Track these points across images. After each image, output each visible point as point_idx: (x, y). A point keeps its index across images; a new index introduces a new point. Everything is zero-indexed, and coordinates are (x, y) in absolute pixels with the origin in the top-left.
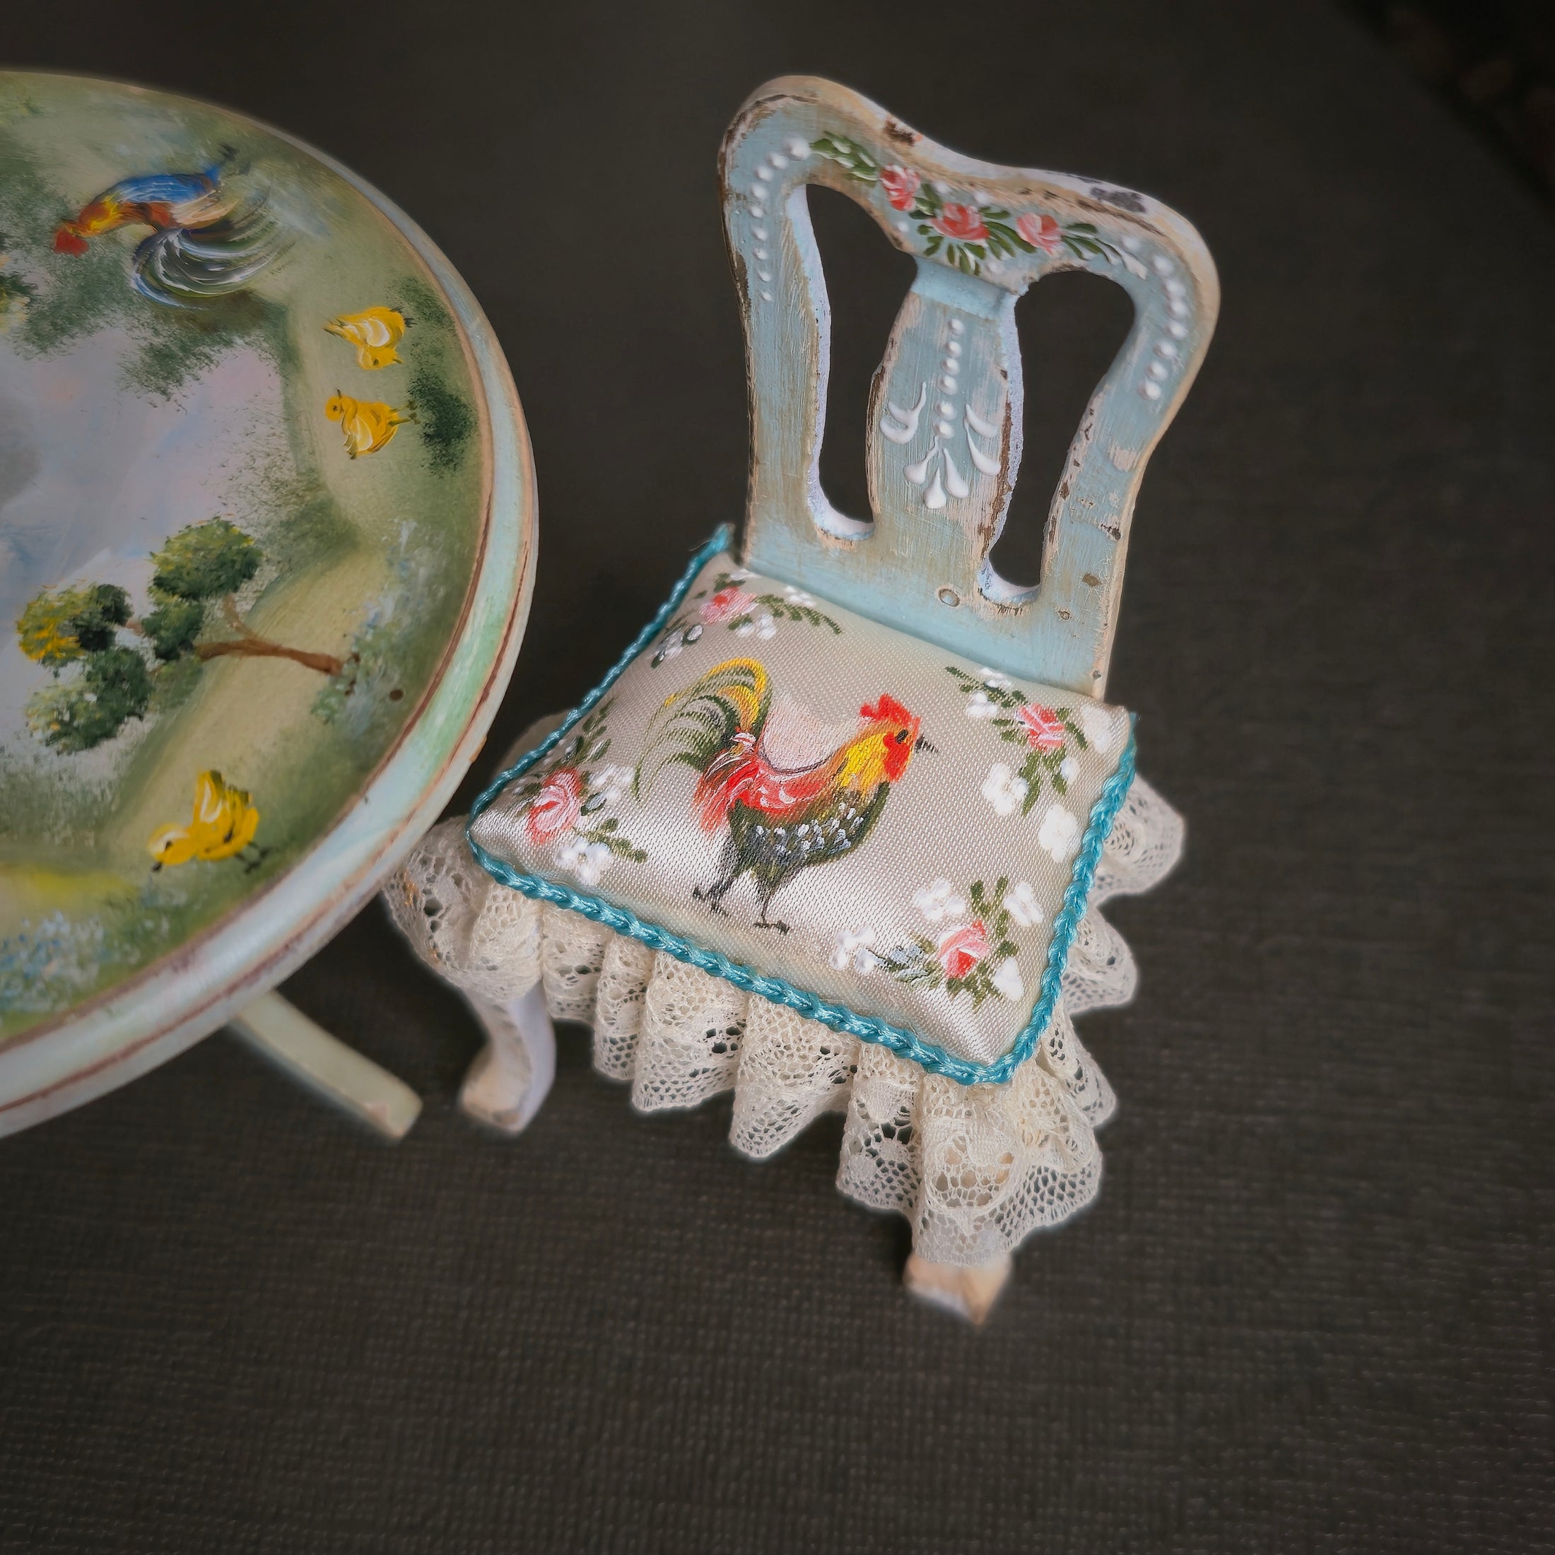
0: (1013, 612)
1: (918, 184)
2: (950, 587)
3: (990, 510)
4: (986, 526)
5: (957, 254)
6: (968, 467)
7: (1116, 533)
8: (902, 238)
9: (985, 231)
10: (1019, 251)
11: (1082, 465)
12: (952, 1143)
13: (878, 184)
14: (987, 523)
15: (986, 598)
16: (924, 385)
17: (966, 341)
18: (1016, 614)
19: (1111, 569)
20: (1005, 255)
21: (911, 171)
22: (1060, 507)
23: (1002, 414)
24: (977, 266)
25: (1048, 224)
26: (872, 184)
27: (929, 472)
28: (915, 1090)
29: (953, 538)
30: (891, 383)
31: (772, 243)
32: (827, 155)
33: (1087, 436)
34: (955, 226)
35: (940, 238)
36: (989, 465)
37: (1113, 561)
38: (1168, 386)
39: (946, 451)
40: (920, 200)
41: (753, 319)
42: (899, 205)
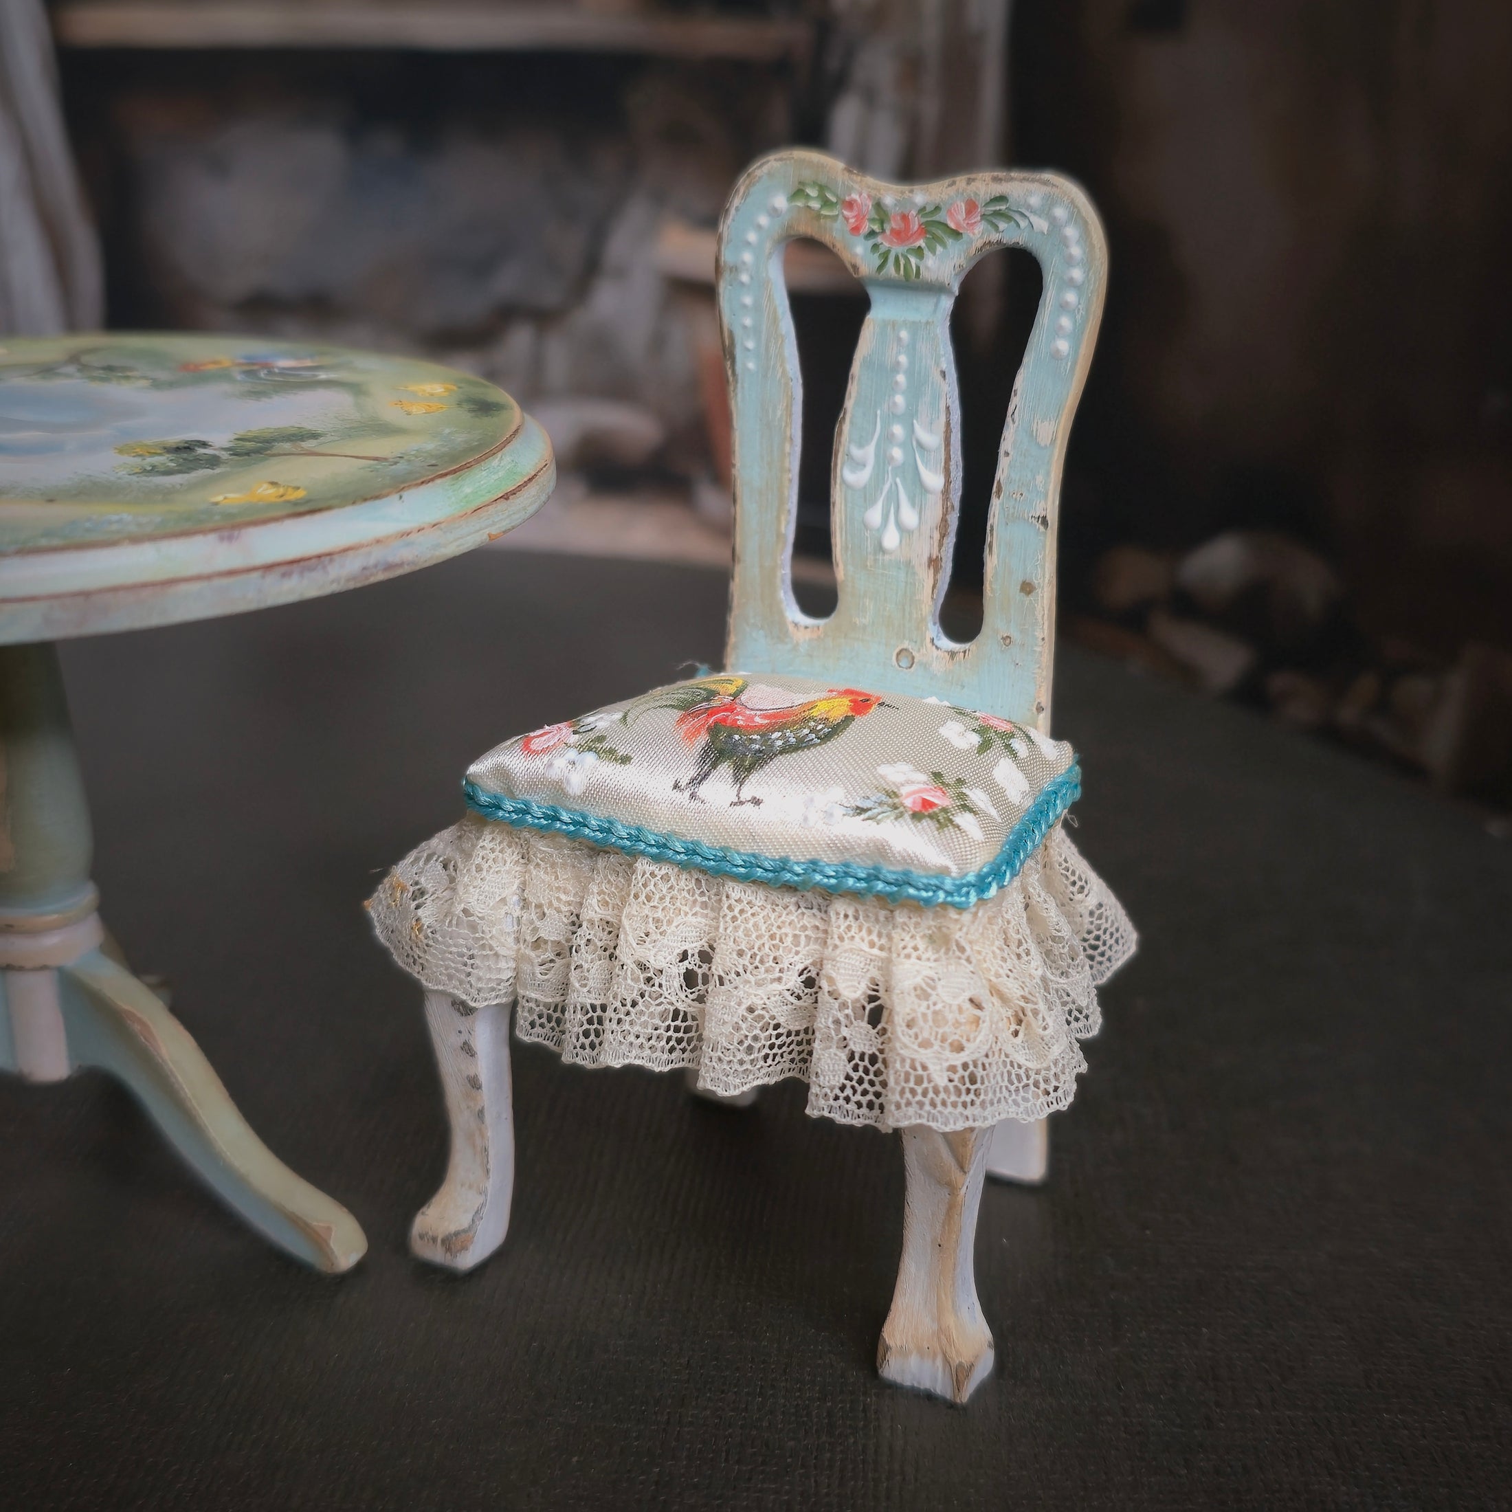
0: (962, 654)
1: (870, 204)
2: (906, 645)
3: (937, 536)
4: (934, 557)
5: (902, 262)
6: (918, 488)
7: (1044, 521)
8: (859, 262)
9: (924, 230)
10: (950, 242)
11: (1011, 453)
12: (922, 981)
13: (840, 217)
14: (935, 554)
15: (937, 648)
16: (879, 412)
17: (912, 350)
18: (964, 656)
19: (1043, 568)
20: (939, 249)
21: (865, 195)
22: (996, 505)
23: (943, 419)
24: (918, 268)
25: (971, 207)
26: (835, 218)
27: (885, 512)
28: (883, 954)
29: (906, 583)
30: (851, 423)
31: (757, 308)
32: (800, 204)
33: (1013, 420)
34: (900, 235)
35: (888, 251)
36: (934, 480)
37: (1044, 558)
38: (1075, 338)
39: (898, 480)
40: (872, 220)
41: (739, 396)
42: (856, 230)
